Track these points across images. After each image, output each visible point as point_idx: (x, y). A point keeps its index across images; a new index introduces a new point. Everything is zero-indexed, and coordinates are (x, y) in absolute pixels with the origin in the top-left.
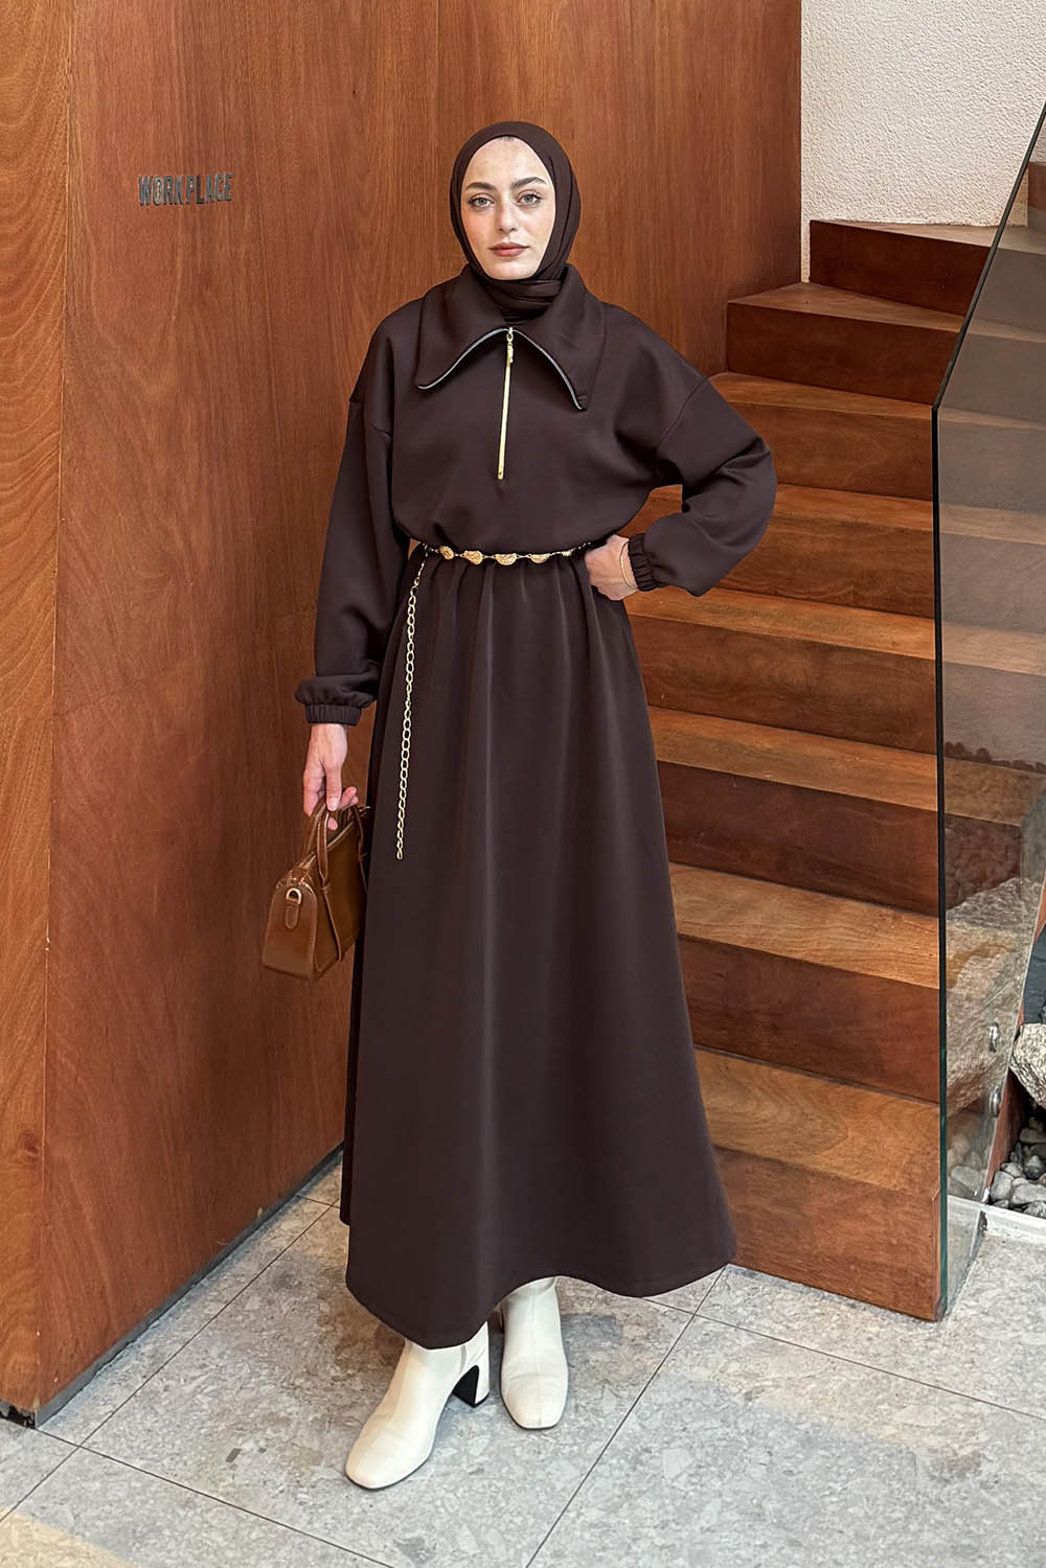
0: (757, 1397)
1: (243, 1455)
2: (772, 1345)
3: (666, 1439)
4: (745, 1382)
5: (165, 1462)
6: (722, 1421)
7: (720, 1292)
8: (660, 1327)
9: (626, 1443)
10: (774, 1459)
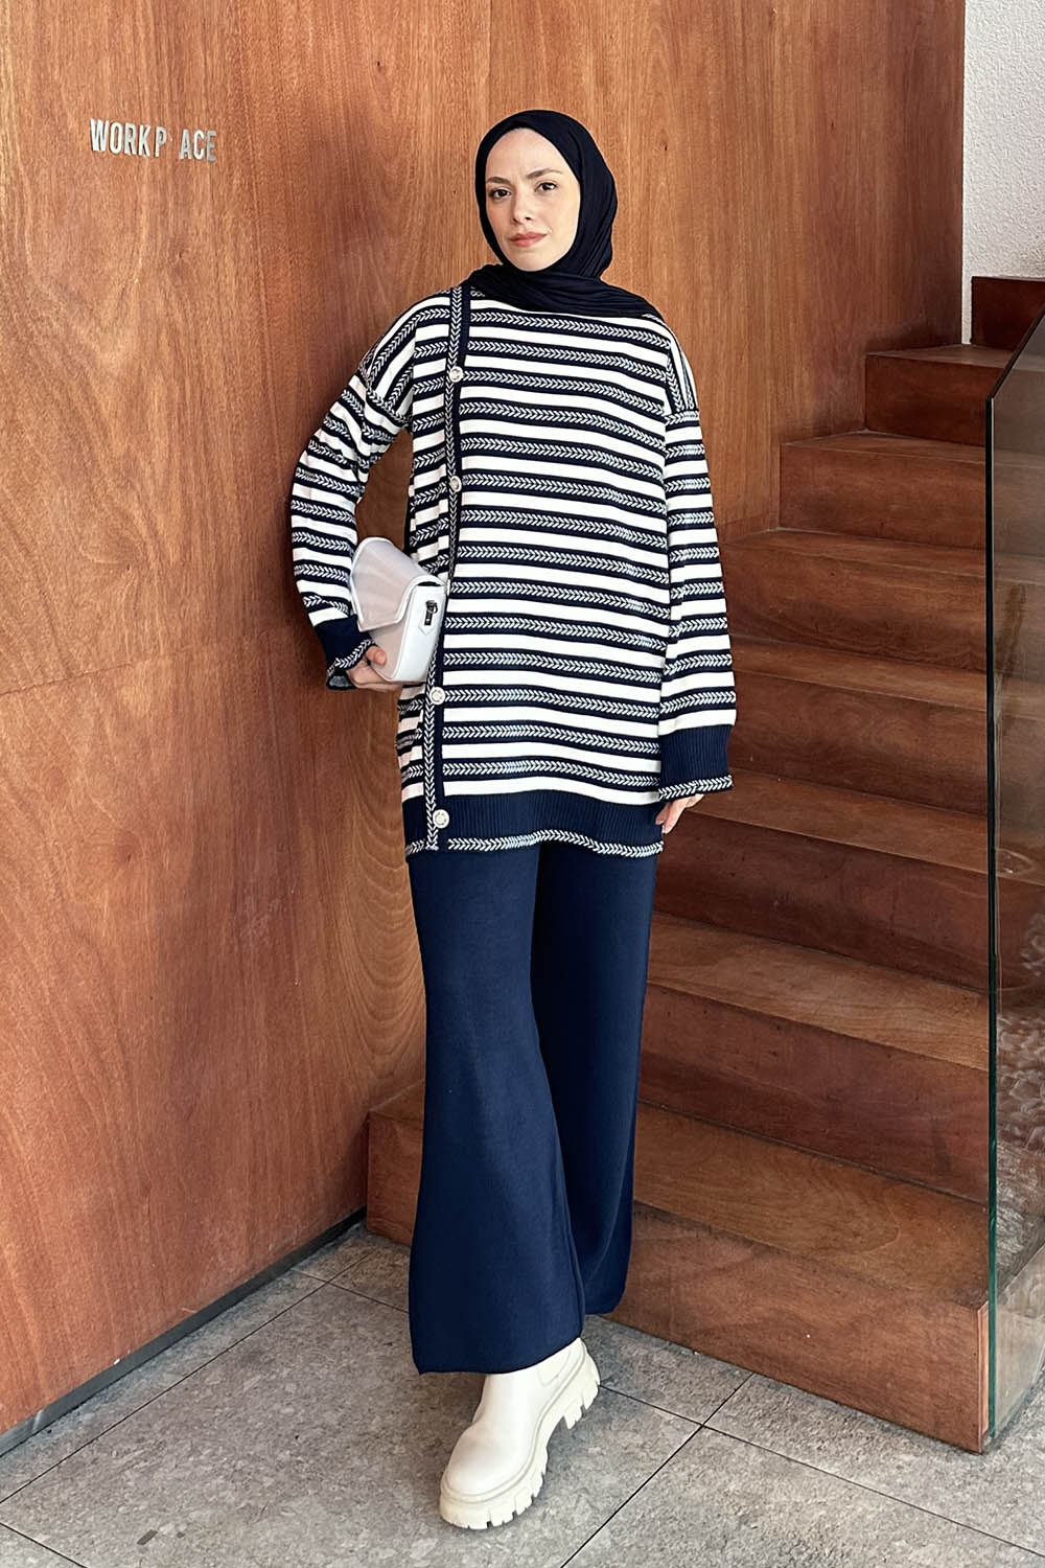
1: (159, 1538)
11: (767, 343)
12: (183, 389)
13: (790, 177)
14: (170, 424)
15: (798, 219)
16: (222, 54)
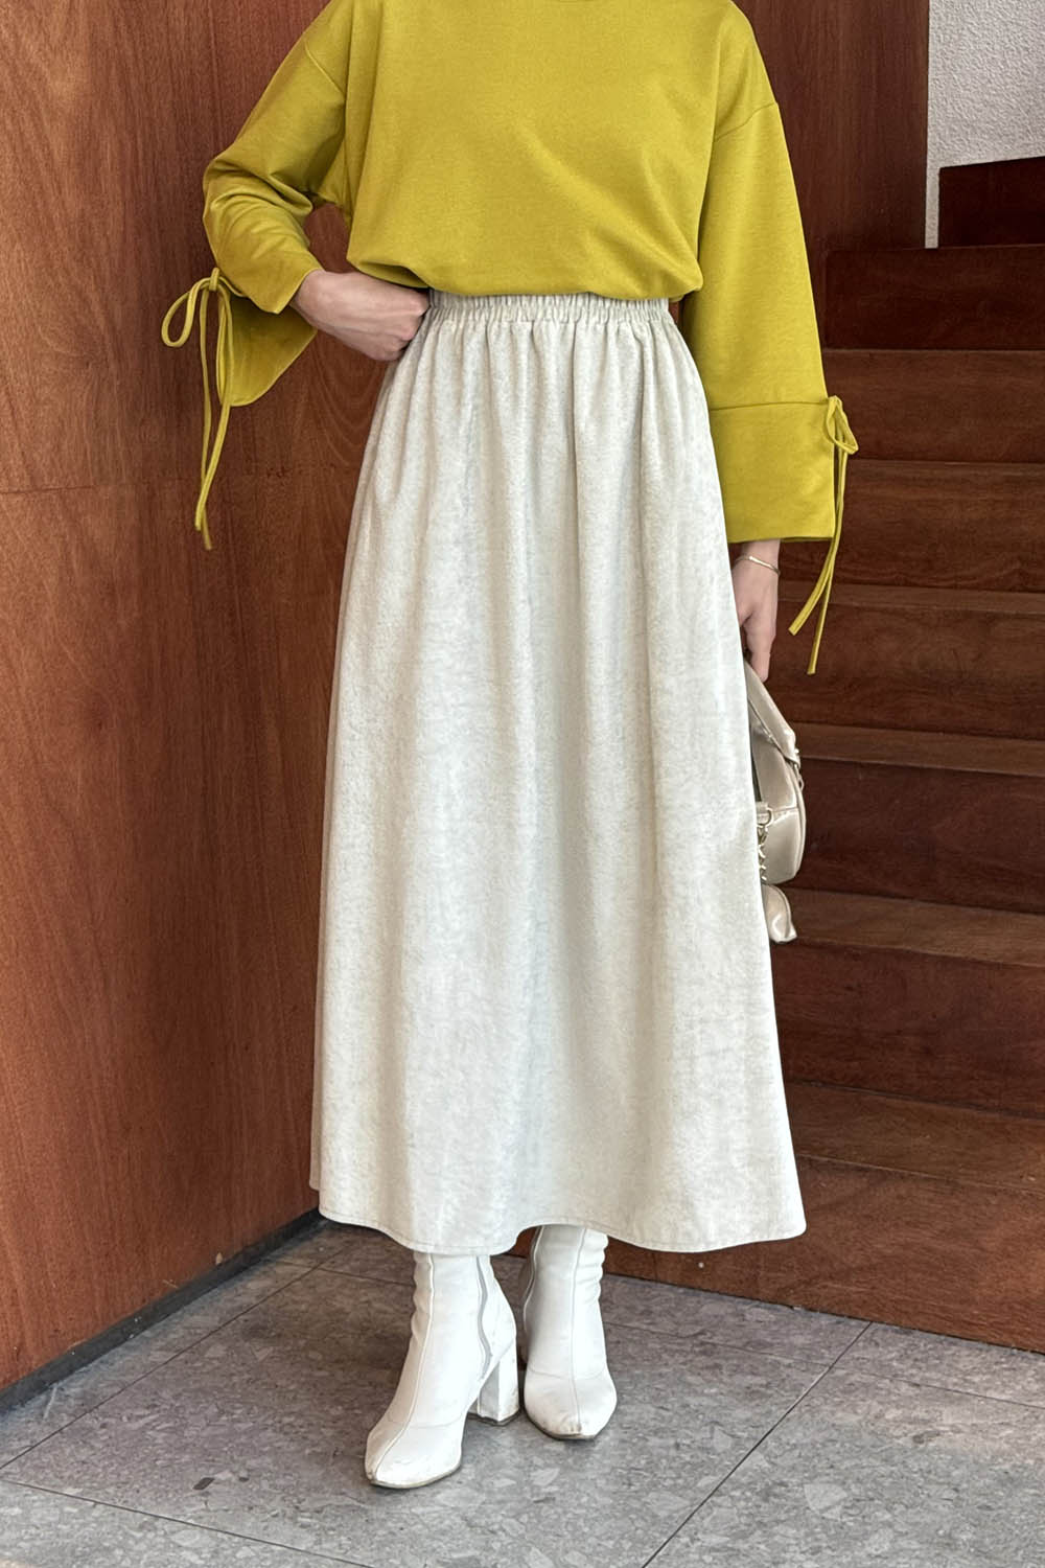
0: (930, 1440)
1: (217, 1483)
2: (947, 1395)
3: (806, 1475)
4: (909, 1427)
5: (107, 1490)
6: (883, 1460)
7: (865, 1348)
8: (784, 1376)
9: (751, 1477)
10: (961, 1496)
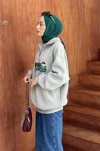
11: (85, 50)
12: (4, 56)
13: (87, 28)
14: (2, 61)
15: (89, 33)
16: (8, 11)
